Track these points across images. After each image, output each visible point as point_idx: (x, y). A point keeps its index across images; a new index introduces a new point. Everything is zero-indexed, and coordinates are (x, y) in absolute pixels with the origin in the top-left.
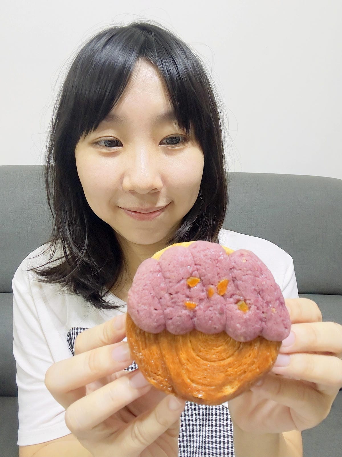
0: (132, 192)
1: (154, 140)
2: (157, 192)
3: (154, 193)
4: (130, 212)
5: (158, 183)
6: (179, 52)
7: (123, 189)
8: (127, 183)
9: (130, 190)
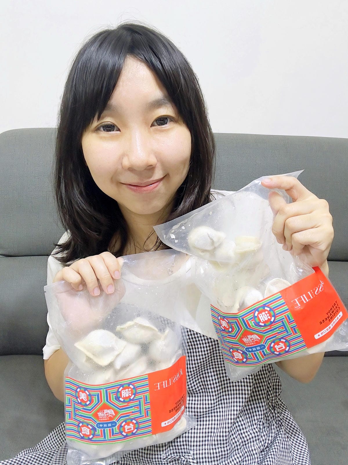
0: (131, 169)
1: (146, 123)
2: (152, 168)
3: (150, 168)
4: (131, 187)
5: (153, 160)
6: (161, 45)
7: (122, 167)
8: (126, 163)
9: (129, 168)
